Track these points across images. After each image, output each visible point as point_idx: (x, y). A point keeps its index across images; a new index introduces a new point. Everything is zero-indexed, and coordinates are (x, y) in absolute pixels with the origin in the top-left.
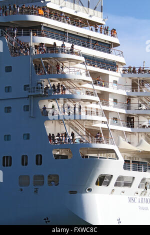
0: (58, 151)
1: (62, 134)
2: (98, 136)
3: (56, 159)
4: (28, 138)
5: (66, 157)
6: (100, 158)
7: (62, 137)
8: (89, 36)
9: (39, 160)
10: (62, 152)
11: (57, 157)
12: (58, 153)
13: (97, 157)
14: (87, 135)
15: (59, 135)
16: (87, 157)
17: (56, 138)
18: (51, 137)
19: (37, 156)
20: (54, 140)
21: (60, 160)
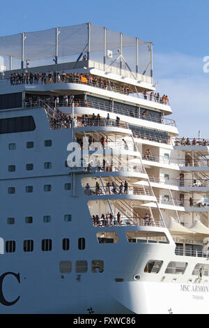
0: (103, 234)
1: (107, 215)
2: (147, 218)
3: (100, 242)
4: (70, 220)
5: (111, 241)
6: (150, 241)
7: (107, 218)
8: (137, 104)
9: (82, 244)
10: (107, 235)
11: (102, 240)
12: (103, 236)
13: (146, 241)
14: (135, 217)
15: (103, 216)
16: (134, 240)
17: (101, 220)
18: (96, 219)
19: (80, 239)
20: (98, 222)
21: (105, 244)
